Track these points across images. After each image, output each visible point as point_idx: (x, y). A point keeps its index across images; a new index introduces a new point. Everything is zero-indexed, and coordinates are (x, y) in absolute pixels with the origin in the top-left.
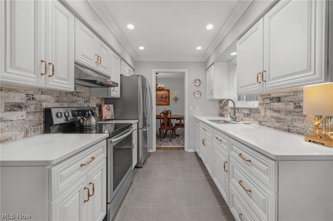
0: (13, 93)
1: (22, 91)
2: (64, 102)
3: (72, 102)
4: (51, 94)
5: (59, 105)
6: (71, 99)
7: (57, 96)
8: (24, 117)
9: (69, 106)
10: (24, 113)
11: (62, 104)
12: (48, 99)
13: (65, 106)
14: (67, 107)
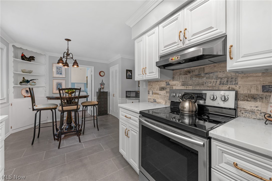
0: (162, 82)
1: (164, 81)
2: (189, 85)
3: (198, 85)
4: (179, 80)
5: (184, 88)
6: (197, 82)
7: (183, 81)
8: (165, 94)
9: (194, 89)
10: (165, 92)
11: (187, 87)
12: (177, 84)
13: (190, 89)
14: (192, 89)
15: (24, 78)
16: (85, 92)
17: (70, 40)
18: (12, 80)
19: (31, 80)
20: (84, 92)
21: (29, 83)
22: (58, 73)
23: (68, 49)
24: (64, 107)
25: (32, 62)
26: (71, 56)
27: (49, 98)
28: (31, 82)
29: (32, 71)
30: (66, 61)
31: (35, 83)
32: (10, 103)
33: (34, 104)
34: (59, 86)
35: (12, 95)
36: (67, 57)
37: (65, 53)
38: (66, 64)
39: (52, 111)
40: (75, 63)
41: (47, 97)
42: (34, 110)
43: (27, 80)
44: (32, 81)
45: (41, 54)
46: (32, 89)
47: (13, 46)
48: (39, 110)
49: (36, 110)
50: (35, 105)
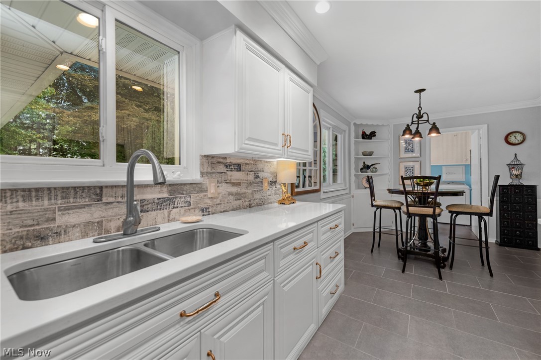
15: (364, 162)
16: (467, 185)
17: (424, 90)
18: (353, 166)
19: (372, 165)
20: (464, 184)
21: (369, 170)
22: (407, 150)
23: (420, 107)
24: (411, 208)
25: (374, 139)
26: (425, 118)
27: (391, 191)
28: (372, 167)
29: (373, 152)
30: (417, 128)
31: (376, 168)
32: (352, 194)
33: (373, 198)
34: (409, 173)
35: (353, 185)
36: (418, 122)
37: (415, 115)
38: (418, 133)
39: (395, 211)
40: (435, 128)
41: (388, 190)
42: (373, 206)
43: (368, 165)
44: (374, 166)
45: (383, 125)
46: (371, 177)
47: (355, 124)
48: (380, 207)
49: (376, 206)
50: (374, 200)
